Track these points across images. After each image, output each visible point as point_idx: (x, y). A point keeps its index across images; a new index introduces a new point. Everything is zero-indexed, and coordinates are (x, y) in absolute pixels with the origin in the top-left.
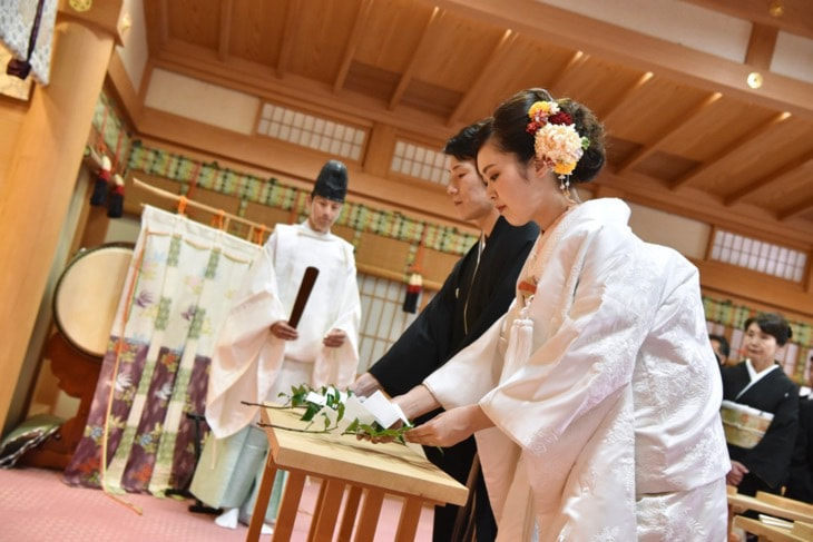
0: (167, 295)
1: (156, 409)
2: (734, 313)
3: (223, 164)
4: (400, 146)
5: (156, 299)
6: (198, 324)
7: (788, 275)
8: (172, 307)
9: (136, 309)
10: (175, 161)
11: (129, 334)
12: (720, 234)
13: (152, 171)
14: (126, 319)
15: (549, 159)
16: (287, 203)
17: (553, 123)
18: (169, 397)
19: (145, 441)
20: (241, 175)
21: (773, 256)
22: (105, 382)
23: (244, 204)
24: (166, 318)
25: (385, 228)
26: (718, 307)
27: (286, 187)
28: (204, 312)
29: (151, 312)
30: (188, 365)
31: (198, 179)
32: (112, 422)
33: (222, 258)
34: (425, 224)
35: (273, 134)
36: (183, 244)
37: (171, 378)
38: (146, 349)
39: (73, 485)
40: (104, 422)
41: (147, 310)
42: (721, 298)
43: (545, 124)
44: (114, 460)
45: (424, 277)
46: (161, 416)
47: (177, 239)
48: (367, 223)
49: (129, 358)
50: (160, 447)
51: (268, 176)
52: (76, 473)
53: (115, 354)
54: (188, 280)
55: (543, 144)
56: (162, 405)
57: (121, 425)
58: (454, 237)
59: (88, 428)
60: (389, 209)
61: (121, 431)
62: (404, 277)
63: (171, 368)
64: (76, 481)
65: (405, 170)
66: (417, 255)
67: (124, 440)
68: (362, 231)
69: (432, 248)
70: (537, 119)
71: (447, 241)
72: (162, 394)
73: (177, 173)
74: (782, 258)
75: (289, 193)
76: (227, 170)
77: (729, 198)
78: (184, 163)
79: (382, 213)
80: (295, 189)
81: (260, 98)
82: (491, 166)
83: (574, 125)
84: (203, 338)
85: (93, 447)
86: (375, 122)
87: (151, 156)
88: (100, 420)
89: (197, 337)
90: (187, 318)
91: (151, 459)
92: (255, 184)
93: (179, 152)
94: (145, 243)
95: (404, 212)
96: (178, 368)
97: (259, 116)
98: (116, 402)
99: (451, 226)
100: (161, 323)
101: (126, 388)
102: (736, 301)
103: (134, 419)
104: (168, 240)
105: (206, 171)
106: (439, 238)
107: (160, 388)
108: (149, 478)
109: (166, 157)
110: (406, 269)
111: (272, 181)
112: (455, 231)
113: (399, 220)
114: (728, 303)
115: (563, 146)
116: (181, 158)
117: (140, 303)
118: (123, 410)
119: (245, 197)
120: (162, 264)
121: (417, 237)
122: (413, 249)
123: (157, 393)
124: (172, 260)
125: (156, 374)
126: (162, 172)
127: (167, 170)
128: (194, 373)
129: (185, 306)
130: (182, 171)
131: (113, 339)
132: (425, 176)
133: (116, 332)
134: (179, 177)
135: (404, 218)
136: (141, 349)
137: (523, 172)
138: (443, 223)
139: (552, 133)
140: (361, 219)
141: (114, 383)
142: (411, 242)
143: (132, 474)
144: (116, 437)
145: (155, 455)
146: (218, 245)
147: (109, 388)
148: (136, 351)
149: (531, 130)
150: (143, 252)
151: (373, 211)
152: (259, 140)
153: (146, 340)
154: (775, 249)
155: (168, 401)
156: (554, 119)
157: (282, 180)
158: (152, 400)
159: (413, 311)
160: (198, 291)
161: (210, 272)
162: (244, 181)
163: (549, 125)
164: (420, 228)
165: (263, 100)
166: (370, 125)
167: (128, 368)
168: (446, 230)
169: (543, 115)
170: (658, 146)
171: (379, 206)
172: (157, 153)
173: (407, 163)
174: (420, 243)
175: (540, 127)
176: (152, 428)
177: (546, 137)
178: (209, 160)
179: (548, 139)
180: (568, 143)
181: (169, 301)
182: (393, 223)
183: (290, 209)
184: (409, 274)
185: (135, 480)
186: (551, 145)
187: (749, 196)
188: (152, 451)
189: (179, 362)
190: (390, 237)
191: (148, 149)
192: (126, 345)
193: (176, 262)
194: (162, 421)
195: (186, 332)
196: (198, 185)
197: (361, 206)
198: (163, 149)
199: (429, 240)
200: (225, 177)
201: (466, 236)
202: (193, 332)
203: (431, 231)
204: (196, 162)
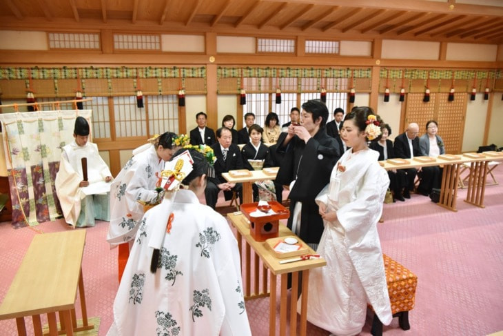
0: (24, 147)
1: (40, 188)
3: (40, 66)
4: (116, 37)
5: (20, 149)
6: (44, 151)
7: (289, 51)
8: (29, 150)
9: (13, 156)
10: (18, 71)
11: (15, 166)
12: (260, 40)
13: (10, 78)
14: (11, 162)
16: (74, 75)
18: (44, 182)
19: (40, 201)
20: (50, 69)
21: (282, 45)
22: (13, 188)
23: (56, 81)
24: (28, 155)
25: (120, 74)
26: (265, 71)
27: (71, 69)
28: (45, 146)
29: (20, 155)
30: (46, 168)
31: (31, 76)
32: (23, 201)
33: (43, 121)
34: (136, 69)
35: (57, 46)
36: (23, 123)
37: (41, 175)
38: (25, 170)
39: (17, 228)
40: (19, 202)
41: (18, 155)
44: (30, 213)
45: (142, 92)
46: (44, 190)
47: (19, 123)
48: (112, 75)
49: (19, 176)
50: (48, 201)
51: (62, 66)
52: (17, 222)
53: (12, 176)
54: (32, 137)
55: (369, 130)
56: (42, 186)
57: (27, 200)
58: (150, 71)
59: (13, 206)
60: (119, 66)
61: (28, 202)
62: (134, 93)
63: (40, 171)
64: (18, 225)
65: (121, 47)
66: (138, 82)
67: (31, 205)
68: (111, 79)
69: (143, 78)
70: (371, 121)
71: (148, 73)
72: (41, 182)
73: (21, 76)
74: (286, 44)
75: (73, 71)
76: (43, 68)
77: (259, 26)
78: (22, 70)
79: (117, 69)
80: (75, 69)
81: (46, 31)
84: (49, 156)
85: (19, 212)
86: (101, 30)
87: (7, 71)
88: (17, 202)
89: (46, 156)
90: (38, 151)
91: (46, 206)
92: (57, 71)
93: (18, 66)
94: (6, 129)
95: (126, 66)
96: (43, 170)
97: (48, 40)
98: (20, 194)
99: (148, 66)
100: (26, 158)
101: (22, 187)
102: (271, 67)
103: (32, 196)
104: (16, 124)
105: (34, 71)
106: (145, 72)
107: (38, 180)
108: (48, 213)
109: (14, 70)
110: (135, 90)
111: (64, 68)
112: (150, 68)
113: (125, 70)
116: (20, 69)
117: (14, 154)
118: (26, 195)
119: (55, 78)
120: (17, 135)
121: (135, 75)
122: (135, 80)
123: (37, 183)
124: (21, 131)
125: (34, 177)
126: (15, 77)
127: (16, 76)
128: (50, 170)
129: (35, 147)
130: (23, 74)
131: (9, 170)
132: (131, 47)
133: (9, 167)
134: (23, 77)
135: (127, 68)
136: (22, 171)
137: (359, 133)
138: (144, 66)
140: (109, 74)
141: (17, 187)
142: (133, 78)
143: (40, 214)
144: (27, 205)
145: (47, 204)
146: (40, 117)
147: (15, 190)
148: (20, 172)
150: (6, 133)
151: (113, 69)
152: (53, 51)
153: (23, 167)
154: (282, 41)
155: (44, 183)
157: (68, 66)
158: (36, 186)
159: (143, 107)
160: (39, 139)
161: (41, 129)
162: (52, 71)
164: (135, 71)
165: (48, 32)
166: (99, 31)
167: (20, 180)
168: (146, 68)
170: (222, 14)
171: (114, 66)
172: (9, 69)
173: (121, 44)
174: (137, 77)
176: (42, 195)
178: (33, 66)
181: (27, 148)
182: (123, 72)
183: (76, 78)
184: (136, 92)
185: (42, 216)
186: (372, 131)
187: (267, 23)
188: (45, 203)
189: (42, 168)
190: (123, 78)
191: (4, 69)
192: (16, 171)
193: (23, 132)
194: (45, 191)
195: (40, 156)
196: (33, 78)
197: (106, 68)
198: (10, 67)
199: (140, 74)
200: (43, 72)
201: (156, 69)
202: (44, 155)
203: (140, 71)
204: (28, 69)
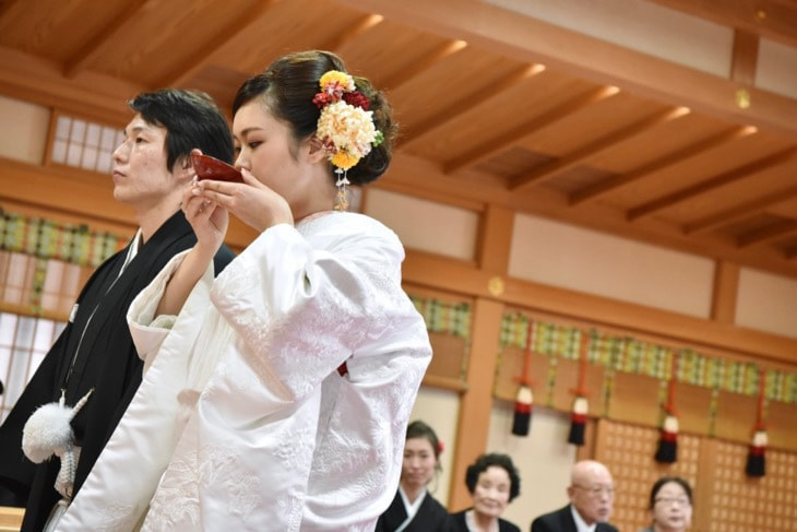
2: (92, 243)
15: (332, 144)
17: (348, 103)
26: (67, 237)
42: (70, 222)
43: (337, 99)
55: (331, 122)
70: (331, 91)
82: (256, 129)
83: (371, 113)
102: (92, 225)
114: (83, 230)
115: (354, 134)
137: (294, 148)
139: (346, 114)
149: (320, 102)
156: (349, 98)
163: (342, 104)
169: (339, 88)
175: (330, 102)
177: (335, 116)
179: (339, 119)
180: (361, 131)
186: (340, 127)
